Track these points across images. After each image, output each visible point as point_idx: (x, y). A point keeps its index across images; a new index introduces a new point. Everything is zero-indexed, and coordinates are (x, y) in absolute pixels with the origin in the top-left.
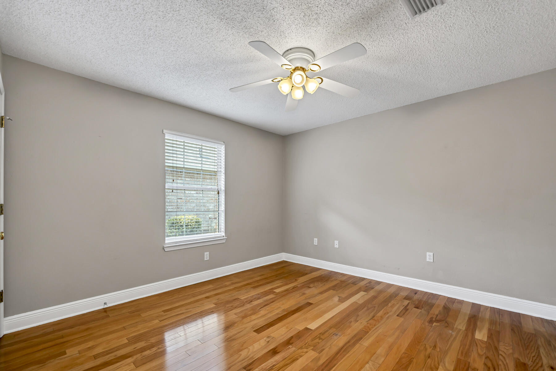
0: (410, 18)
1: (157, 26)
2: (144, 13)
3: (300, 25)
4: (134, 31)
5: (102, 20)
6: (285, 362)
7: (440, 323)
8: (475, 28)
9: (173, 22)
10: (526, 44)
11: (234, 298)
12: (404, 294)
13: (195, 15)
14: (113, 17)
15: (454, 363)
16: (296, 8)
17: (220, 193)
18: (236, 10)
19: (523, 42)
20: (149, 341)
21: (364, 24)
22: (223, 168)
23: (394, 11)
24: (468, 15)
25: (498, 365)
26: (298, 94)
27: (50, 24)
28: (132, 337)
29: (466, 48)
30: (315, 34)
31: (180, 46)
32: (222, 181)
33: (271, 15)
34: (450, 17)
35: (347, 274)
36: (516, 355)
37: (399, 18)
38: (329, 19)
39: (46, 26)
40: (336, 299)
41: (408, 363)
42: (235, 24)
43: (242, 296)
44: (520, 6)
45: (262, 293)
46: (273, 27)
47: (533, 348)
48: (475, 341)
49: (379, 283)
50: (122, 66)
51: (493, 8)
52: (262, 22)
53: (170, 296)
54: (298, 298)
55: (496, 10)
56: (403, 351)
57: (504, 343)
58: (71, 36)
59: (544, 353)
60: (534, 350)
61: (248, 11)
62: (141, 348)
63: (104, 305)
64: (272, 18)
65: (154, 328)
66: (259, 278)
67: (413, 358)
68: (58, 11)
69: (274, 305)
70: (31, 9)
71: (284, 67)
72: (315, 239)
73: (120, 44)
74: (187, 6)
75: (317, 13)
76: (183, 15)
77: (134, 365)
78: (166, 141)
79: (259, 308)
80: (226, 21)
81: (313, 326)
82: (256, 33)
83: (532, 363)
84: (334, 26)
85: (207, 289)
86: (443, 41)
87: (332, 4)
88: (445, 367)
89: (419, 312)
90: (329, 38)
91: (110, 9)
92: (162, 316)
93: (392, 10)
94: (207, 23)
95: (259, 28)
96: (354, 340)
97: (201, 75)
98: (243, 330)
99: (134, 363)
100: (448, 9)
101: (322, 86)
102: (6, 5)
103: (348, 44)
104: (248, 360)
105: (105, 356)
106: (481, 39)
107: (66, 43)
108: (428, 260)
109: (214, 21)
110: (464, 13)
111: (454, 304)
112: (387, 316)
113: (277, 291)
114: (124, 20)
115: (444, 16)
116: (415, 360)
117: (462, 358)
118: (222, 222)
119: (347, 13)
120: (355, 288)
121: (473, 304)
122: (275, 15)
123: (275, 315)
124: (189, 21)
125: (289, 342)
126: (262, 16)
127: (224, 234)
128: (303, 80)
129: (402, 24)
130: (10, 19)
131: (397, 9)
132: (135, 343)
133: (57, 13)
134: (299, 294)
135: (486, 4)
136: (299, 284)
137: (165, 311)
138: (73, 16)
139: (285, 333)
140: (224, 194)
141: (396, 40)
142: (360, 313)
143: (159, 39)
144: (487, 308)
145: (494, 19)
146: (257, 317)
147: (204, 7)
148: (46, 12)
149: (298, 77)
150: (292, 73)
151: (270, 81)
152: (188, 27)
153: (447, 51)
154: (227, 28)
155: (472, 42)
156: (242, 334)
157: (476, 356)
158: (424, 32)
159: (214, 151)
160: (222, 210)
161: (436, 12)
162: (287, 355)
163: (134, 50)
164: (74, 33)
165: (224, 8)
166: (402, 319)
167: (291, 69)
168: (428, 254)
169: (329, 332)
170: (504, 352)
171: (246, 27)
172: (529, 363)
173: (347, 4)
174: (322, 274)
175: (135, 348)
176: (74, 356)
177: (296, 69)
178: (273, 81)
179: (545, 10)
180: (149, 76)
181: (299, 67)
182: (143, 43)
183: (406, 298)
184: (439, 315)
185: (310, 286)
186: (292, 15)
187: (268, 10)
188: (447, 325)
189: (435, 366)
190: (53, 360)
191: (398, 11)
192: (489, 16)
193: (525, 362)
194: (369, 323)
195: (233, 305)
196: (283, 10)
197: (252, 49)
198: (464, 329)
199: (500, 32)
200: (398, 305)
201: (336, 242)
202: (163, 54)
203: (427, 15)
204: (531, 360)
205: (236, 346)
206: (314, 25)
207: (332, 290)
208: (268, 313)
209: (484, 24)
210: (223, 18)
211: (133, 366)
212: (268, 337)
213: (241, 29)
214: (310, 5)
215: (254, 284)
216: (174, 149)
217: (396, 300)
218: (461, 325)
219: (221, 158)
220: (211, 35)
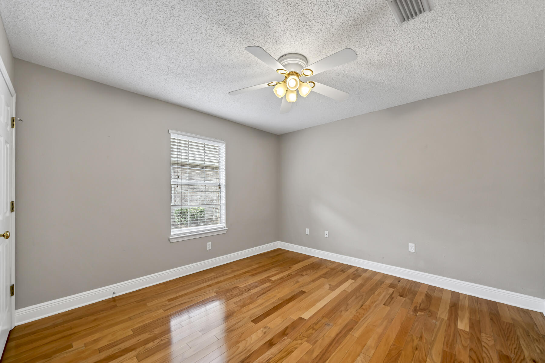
0: (398, 25)
1: (159, 32)
2: (146, 18)
3: (295, 31)
4: (137, 36)
5: (106, 25)
6: (281, 355)
7: (424, 312)
8: (458, 35)
9: (173, 28)
10: (505, 50)
11: (234, 286)
12: (389, 282)
13: (194, 21)
14: (116, 22)
15: (441, 355)
16: (290, 14)
17: (221, 188)
18: (233, 16)
19: (502, 48)
20: (152, 333)
21: (355, 31)
22: (224, 164)
23: (383, 18)
24: (453, 22)
25: (483, 358)
26: (292, 98)
27: (56, 28)
28: (137, 328)
29: (448, 54)
30: (309, 40)
31: (182, 51)
32: (223, 177)
33: (266, 21)
34: (436, 24)
35: (336, 262)
36: (498, 347)
37: (388, 25)
38: (322, 26)
39: (52, 30)
40: (327, 287)
41: (397, 355)
42: (233, 30)
43: (241, 284)
44: (503, 13)
45: (259, 281)
46: (268, 33)
47: (513, 340)
48: (458, 332)
49: (365, 271)
50: (128, 70)
51: (478, 15)
52: (258, 29)
53: (175, 285)
54: (292, 286)
55: (481, 17)
56: (392, 342)
57: (485, 333)
58: (77, 40)
59: (525, 344)
60: (515, 341)
61: (245, 17)
62: (145, 340)
63: (113, 295)
64: (268, 25)
65: (158, 319)
66: (256, 266)
67: (402, 350)
68: (62, 15)
69: (270, 294)
70: (35, 13)
71: (280, 72)
72: (307, 229)
73: (125, 49)
74: (186, 12)
75: (310, 20)
76: (183, 21)
77: (137, 358)
78: (172, 140)
79: (257, 297)
80: (224, 27)
81: (306, 315)
82: (252, 39)
83: (515, 356)
84: (326, 33)
85: (209, 277)
86: (428, 48)
87: (325, 10)
88: (433, 360)
89: (404, 300)
90: (321, 44)
91: (112, 14)
92: (166, 305)
93: (382, 17)
94: (206, 28)
95: (255, 35)
96: (345, 331)
97: (202, 79)
98: (242, 320)
99: (137, 357)
100: (434, 16)
101: (314, 90)
102: (11, 9)
103: (339, 51)
104: (246, 353)
105: (110, 349)
106: (463, 46)
107: (73, 47)
108: (410, 250)
109: (213, 27)
110: (449, 20)
111: (435, 292)
112: (375, 304)
113: (273, 279)
114: (127, 25)
115: (431, 23)
116: (403, 353)
117: (448, 350)
118: (224, 214)
119: (338, 20)
120: (344, 276)
121: (453, 293)
122: (271, 21)
123: (271, 304)
124: (189, 27)
125: (284, 333)
126: (258, 22)
127: (225, 226)
128: (297, 84)
129: (390, 31)
130: (17, 24)
131: (387, 16)
132: (139, 335)
133: (61, 18)
134: (293, 282)
135: (471, 11)
136: (293, 272)
137: (169, 300)
138: (77, 21)
139: (281, 324)
140: (225, 189)
141: (384, 47)
142: (350, 302)
143: (161, 45)
144: (465, 296)
145: (477, 26)
146: (255, 306)
147: (203, 13)
148: (51, 16)
149: (292, 81)
150: (286, 77)
151: (266, 85)
152: (188, 32)
153: (431, 57)
154: (226, 34)
155: (455, 48)
156: (240, 324)
157: (461, 348)
158: (411, 39)
159: (216, 149)
160: (223, 203)
161: (423, 19)
162: (283, 347)
163: (138, 54)
164: (80, 38)
165: (221, 14)
166: (388, 308)
167: (286, 74)
168: (410, 244)
169: (321, 322)
170: (487, 343)
171: (243, 33)
172: (512, 356)
173: (339, 11)
174: (314, 261)
175: (139, 340)
176: (80, 349)
177: (290, 74)
178: (268, 85)
179: (526, 17)
180: (154, 80)
181: (293, 72)
182: (147, 48)
183: (392, 286)
184: (422, 304)
185: (303, 274)
186: (286, 21)
187: (264, 16)
188: (430, 314)
189: (423, 358)
190: (59, 354)
191: (387, 18)
192: (473, 22)
193: (508, 355)
194: (358, 313)
195: (233, 293)
196: (278, 17)
197: (250, 54)
198: (446, 318)
199: (482, 39)
200: (384, 294)
201: (326, 233)
202: (165, 59)
203: (415, 22)
204: (513, 352)
205: (234, 337)
206: (307, 31)
207: (323, 278)
208: (265, 302)
209: (467, 31)
210: (221, 24)
211: (135, 360)
212: (265, 328)
213: (238, 35)
214: (304, 11)
215: (252, 272)
216: (179, 147)
217: (382, 288)
218: (443, 314)
219: (222, 156)
220: (210, 41)
